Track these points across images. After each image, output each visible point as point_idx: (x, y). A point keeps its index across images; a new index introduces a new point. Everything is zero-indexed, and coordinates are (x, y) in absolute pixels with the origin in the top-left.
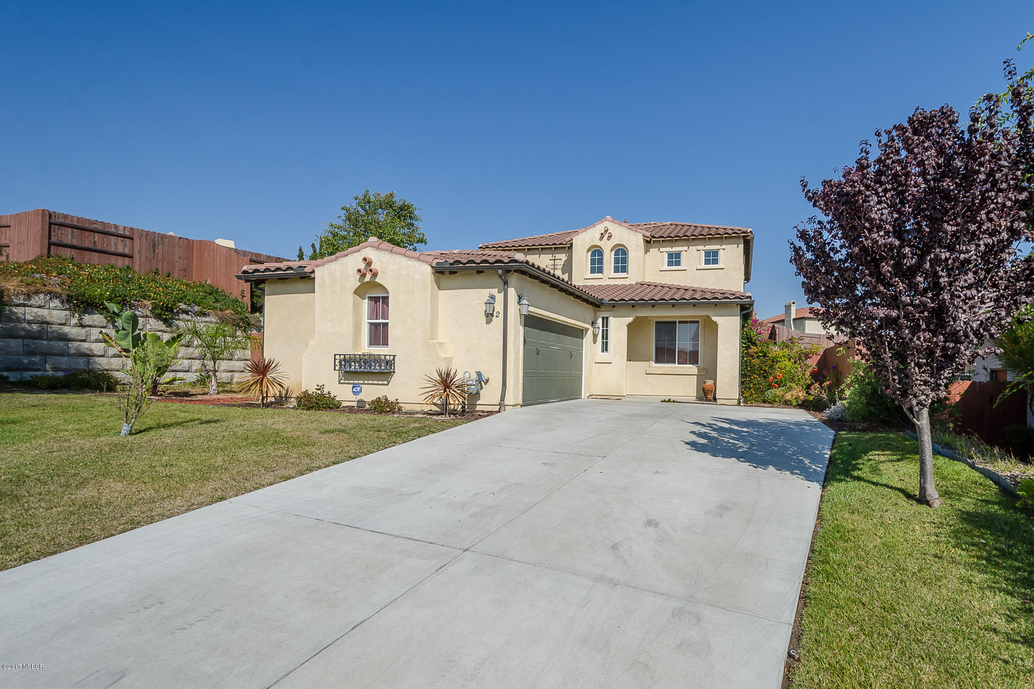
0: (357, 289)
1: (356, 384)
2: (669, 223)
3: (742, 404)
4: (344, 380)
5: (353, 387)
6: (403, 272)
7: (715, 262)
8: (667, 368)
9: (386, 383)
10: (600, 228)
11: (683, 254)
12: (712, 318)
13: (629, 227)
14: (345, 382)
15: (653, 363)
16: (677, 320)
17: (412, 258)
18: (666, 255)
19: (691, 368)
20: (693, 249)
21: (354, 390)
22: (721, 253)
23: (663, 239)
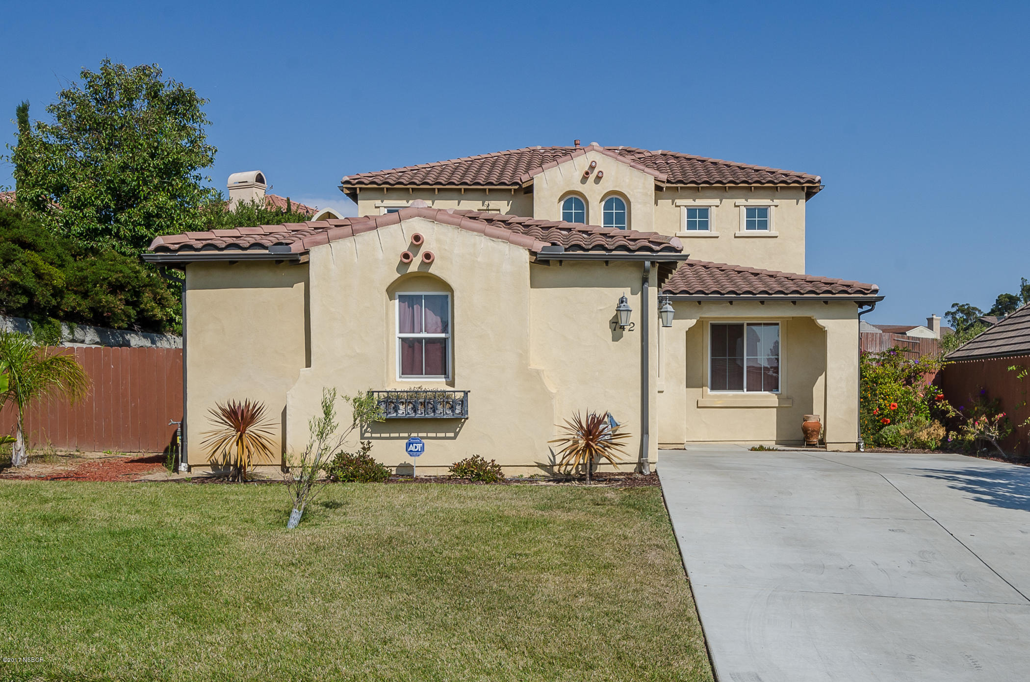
0: (392, 283)
1: (414, 438)
2: (660, 152)
3: (862, 450)
4: (371, 433)
5: (408, 445)
6: (479, 259)
7: (764, 225)
8: (730, 397)
9: (452, 435)
10: (581, 162)
11: (713, 212)
12: (818, 321)
13: (632, 164)
14: (374, 435)
15: (709, 390)
16: (746, 322)
17: (498, 238)
18: (685, 211)
19: (767, 396)
20: (728, 203)
21: (412, 448)
22: (772, 211)
23: (682, 185)
